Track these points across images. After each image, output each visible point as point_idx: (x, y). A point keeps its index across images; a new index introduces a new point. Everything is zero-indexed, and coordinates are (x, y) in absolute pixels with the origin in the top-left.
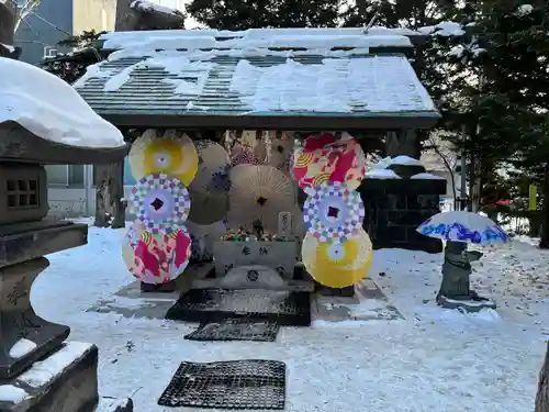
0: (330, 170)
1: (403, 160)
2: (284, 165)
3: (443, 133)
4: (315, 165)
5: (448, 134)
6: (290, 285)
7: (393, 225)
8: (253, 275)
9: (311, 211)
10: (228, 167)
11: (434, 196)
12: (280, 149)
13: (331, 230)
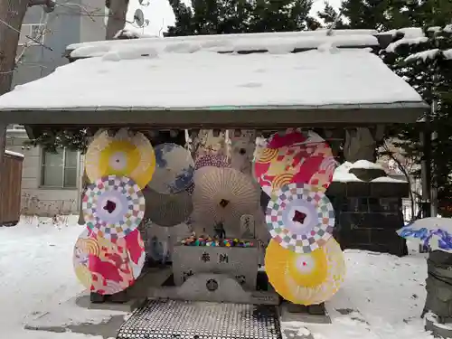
0: (295, 171)
1: (363, 164)
2: (247, 168)
3: (397, 140)
4: (279, 163)
5: (402, 142)
6: (253, 296)
7: (356, 227)
8: (212, 285)
9: (274, 213)
10: (191, 170)
11: (396, 199)
12: (243, 152)
13: (294, 237)
